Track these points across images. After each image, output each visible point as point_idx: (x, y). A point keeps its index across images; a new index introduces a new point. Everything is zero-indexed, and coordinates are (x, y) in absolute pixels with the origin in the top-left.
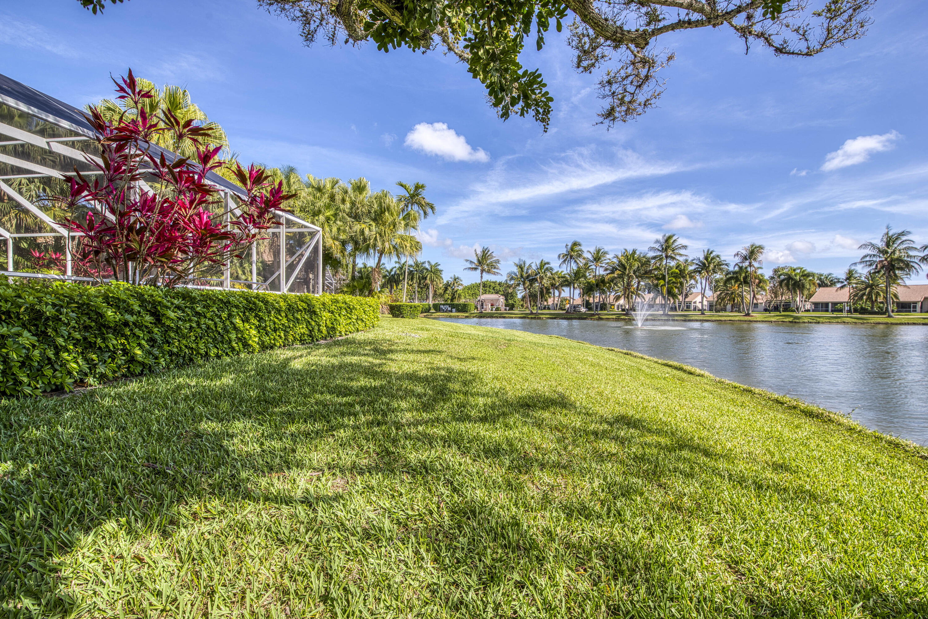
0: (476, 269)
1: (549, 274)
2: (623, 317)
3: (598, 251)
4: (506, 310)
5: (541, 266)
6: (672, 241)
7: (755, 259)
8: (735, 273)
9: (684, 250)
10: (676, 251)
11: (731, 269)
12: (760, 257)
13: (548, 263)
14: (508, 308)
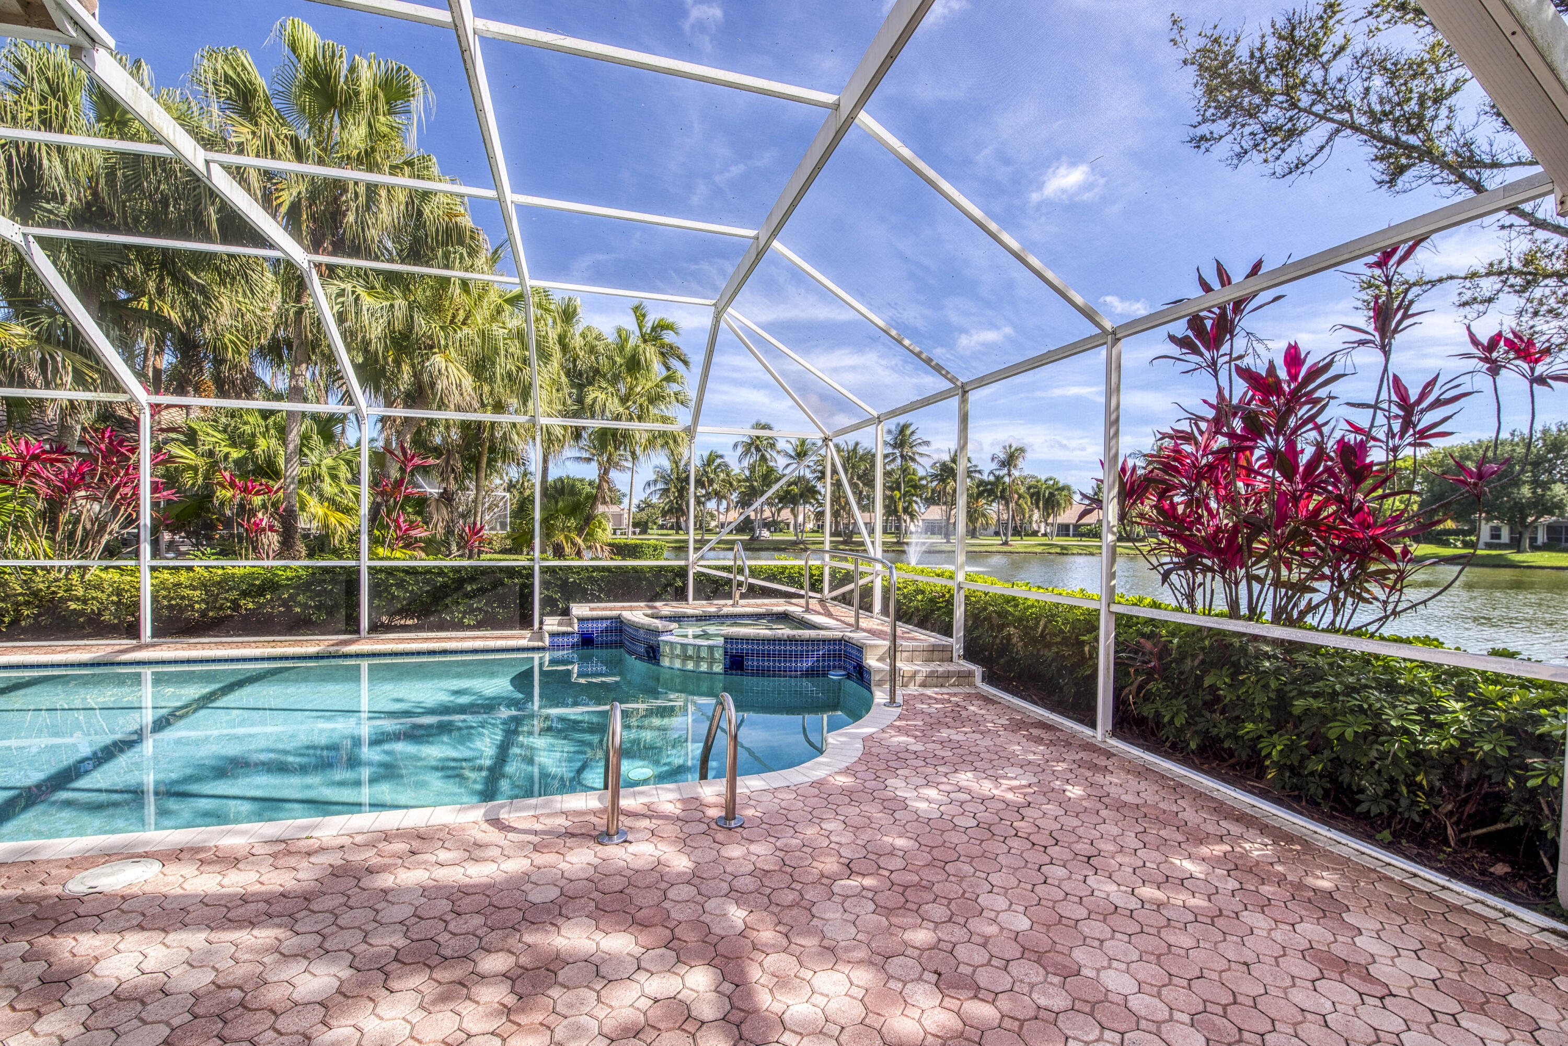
0: (589, 460)
1: (722, 476)
2: (841, 547)
3: (803, 442)
4: (634, 533)
5: (709, 461)
6: (908, 432)
7: (1015, 466)
8: (989, 483)
9: (925, 448)
10: (915, 449)
11: (985, 477)
12: (1020, 463)
13: (721, 457)
14: (638, 530)
